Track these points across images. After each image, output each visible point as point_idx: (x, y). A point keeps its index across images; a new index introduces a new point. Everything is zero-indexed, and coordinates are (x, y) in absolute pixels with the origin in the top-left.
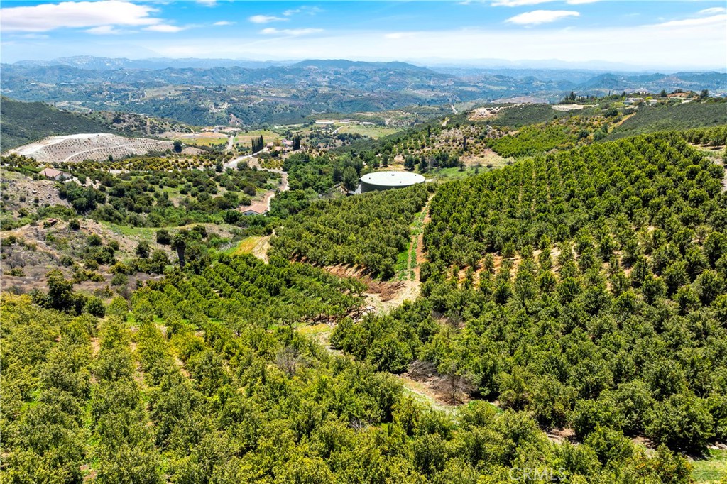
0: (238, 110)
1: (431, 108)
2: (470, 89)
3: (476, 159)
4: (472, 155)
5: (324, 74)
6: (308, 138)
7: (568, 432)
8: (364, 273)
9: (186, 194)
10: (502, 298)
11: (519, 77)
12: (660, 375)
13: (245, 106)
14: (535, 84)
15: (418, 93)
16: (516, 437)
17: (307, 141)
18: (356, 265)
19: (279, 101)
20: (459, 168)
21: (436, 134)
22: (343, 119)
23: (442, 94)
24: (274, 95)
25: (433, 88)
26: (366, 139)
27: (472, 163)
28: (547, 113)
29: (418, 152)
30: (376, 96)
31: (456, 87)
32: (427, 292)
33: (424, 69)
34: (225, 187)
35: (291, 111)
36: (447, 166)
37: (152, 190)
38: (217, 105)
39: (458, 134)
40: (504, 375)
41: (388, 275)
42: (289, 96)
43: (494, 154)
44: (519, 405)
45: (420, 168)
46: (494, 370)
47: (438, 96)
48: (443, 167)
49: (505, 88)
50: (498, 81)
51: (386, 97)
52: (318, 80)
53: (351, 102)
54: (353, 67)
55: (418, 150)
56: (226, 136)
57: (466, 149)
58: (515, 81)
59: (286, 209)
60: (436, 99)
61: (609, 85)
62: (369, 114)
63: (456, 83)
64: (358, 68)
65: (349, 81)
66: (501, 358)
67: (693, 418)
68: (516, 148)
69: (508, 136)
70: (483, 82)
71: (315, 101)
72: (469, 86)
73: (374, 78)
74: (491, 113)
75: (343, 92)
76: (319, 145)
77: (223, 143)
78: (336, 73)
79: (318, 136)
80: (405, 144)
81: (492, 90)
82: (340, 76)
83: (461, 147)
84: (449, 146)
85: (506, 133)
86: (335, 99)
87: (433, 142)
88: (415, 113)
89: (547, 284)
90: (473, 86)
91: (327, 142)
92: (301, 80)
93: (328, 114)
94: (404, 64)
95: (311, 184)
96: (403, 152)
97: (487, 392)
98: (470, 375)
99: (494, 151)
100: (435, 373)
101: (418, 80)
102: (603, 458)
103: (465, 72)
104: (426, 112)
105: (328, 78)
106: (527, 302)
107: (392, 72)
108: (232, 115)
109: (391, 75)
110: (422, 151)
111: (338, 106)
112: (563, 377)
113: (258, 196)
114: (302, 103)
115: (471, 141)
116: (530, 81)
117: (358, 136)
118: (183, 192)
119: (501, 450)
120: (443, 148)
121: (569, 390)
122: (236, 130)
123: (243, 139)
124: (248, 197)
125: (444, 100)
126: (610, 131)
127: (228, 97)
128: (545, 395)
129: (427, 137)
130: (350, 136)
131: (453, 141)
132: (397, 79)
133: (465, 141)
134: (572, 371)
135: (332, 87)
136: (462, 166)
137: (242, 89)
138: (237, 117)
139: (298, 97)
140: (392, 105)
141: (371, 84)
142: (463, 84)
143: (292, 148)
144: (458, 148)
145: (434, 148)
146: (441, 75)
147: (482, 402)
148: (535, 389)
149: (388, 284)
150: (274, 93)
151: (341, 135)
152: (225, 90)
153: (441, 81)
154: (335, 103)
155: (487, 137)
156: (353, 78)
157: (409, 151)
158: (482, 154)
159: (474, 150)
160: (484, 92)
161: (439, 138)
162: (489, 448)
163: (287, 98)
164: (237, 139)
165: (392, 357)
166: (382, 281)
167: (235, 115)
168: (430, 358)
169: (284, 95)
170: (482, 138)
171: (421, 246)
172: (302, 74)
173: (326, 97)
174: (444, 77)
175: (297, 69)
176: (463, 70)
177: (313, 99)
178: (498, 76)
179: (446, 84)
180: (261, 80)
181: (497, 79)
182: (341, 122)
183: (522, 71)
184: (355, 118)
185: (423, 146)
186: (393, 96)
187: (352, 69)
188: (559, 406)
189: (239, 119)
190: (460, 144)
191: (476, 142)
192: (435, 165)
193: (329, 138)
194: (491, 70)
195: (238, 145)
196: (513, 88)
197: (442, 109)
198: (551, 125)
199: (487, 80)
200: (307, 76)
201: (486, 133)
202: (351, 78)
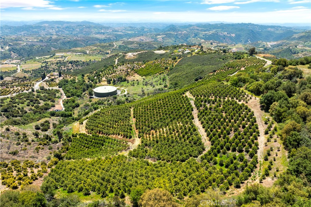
0: (14, 50)
1: (105, 44)
2: (119, 33)
3: (132, 77)
4: (131, 76)
5: (53, 28)
6: (56, 64)
7: (170, 162)
8: (124, 137)
9: (29, 106)
10: (157, 142)
11: (138, 27)
12: (180, 153)
13: (18, 47)
14: (145, 30)
15: (98, 36)
16: (165, 164)
17: (56, 65)
18: (120, 135)
19: (34, 43)
20: (127, 82)
21: (116, 68)
22: (68, 52)
23: (108, 36)
24: (30, 40)
25: (104, 33)
26: (81, 62)
27: (131, 79)
28: (153, 55)
29: (110, 76)
30: (80, 39)
31: (113, 33)
32: (142, 142)
33: (98, 24)
34: (42, 100)
35: (42, 49)
36: (122, 81)
37: (16, 107)
38: (3, 48)
39: (124, 67)
40: (161, 156)
41: (131, 137)
42: (38, 41)
43: (138, 75)
44: (164, 160)
45: (113, 83)
46: (159, 156)
47: (107, 37)
48: (121, 82)
49: (133, 32)
50: (130, 29)
51: (84, 39)
52: (50, 31)
53: (68, 42)
54: (66, 24)
55: (110, 75)
56: (16, 65)
57: (128, 74)
58: (137, 29)
59: (71, 107)
60: (106, 39)
61: (173, 30)
62: (79, 49)
63: (113, 31)
64: (68, 25)
65: (65, 31)
66: (160, 154)
67: (183, 158)
68: (145, 73)
69: (142, 68)
70: (124, 30)
71: (51, 43)
72: (119, 32)
73: (77, 30)
74: (134, 55)
75: (64, 38)
76: (61, 67)
77: (15, 69)
78: (58, 27)
79: (60, 63)
80: (105, 73)
81: (128, 33)
82: (60, 29)
83: (126, 73)
84: (122, 73)
85: (141, 66)
86: (61, 41)
87: (115, 71)
88: (99, 47)
89: (164, 138)
90: (120, 32)
91: (65, 65)
92: (42, 31)
93: (60, 50)
94: (89, 23)
95: (75, 94)
96: (105, 76)
97: (159, 159)
98: (156, 157)
99: (138, 74)
100: (151, 158)
101: (96, 30)
102: (174, 164)
103: (116, 25)
104: (103, 46)
105: (55, 30)
106: (162, 142)
107: (84, 27)
108: (12, 52)
109: (84, 28)
110: (112, 75)
111: (63, 44)
112: (169, 155)
113: (56, 102)
114: (46, 44)
115: (129, 70)
116: (143, 29)
117: (78, 61)
118: (28, 105)
119: (164, 165)
120: (120, 74)
121: (170, 157)
122: (18, 61)
123: (25, 66)
124: (53, 103)
125: (109, 39)
126: (174, 66)
127: (7, 43)
128: (167, 158)
129: (113, 69)
130: (74, 61)
131: (123, 71)
132: (87, 30)
133: (127, 71)
134: (170, 154)
135: (58, 35)
136: (128, 81)
137: (13, 38)
138: (15, 53)
139: (43, 41)
140: (87, 42)
141: (76, 32)
142: (116, 31)
143: (58, 76)
144: (125, 73)
145: (116, 74)
146: (106, 27)
147: (159, 161)
148: (165, 158)
149: (131, 139)
150: (30, 39)
151: (70, 62)
152: (4, 39)
153: (107, 30)
154: (61, 43)
155: (134, 68)
156: (67, 29)
157: (107, 75)
158: (134, 76)
159: (131, 74)
160: (125, 34)
161: (117, 70)
162: (162, 165)
163: (37, 41)
164: (21, 67)
165: (143, 156)
166: (129, 139)
167: (13, 52)
168: (149, 155)
169: (36, 40)
170: (133, 69)
171: (135, 128)
172: (41, 28)
173: (56, 40)
174: (108, 28)
175: (38, 26)
176: (115, 24)
177: (50, 42)
178: (130, 27)
179: (109, 31)
180: (21, 32)
181: (130, 28)
182: (67, 54)
183: (139, 24)
184: (73, 51)
185: (112, 73)
186: (87, 38)
187: (65, 25)
188: (169, 159)
189: (16, 54)
190: (126, 72)
191: (131, 71)
192: (118, 81)
193: (65, 63)
194: (127, 24)
195: (23, 70)
196: (137, 32)
197: (110, 45)
198: (155, 63)
199: (126, 29)
200: (44, 29)
201: (134, 67)
202: (66, 30)
